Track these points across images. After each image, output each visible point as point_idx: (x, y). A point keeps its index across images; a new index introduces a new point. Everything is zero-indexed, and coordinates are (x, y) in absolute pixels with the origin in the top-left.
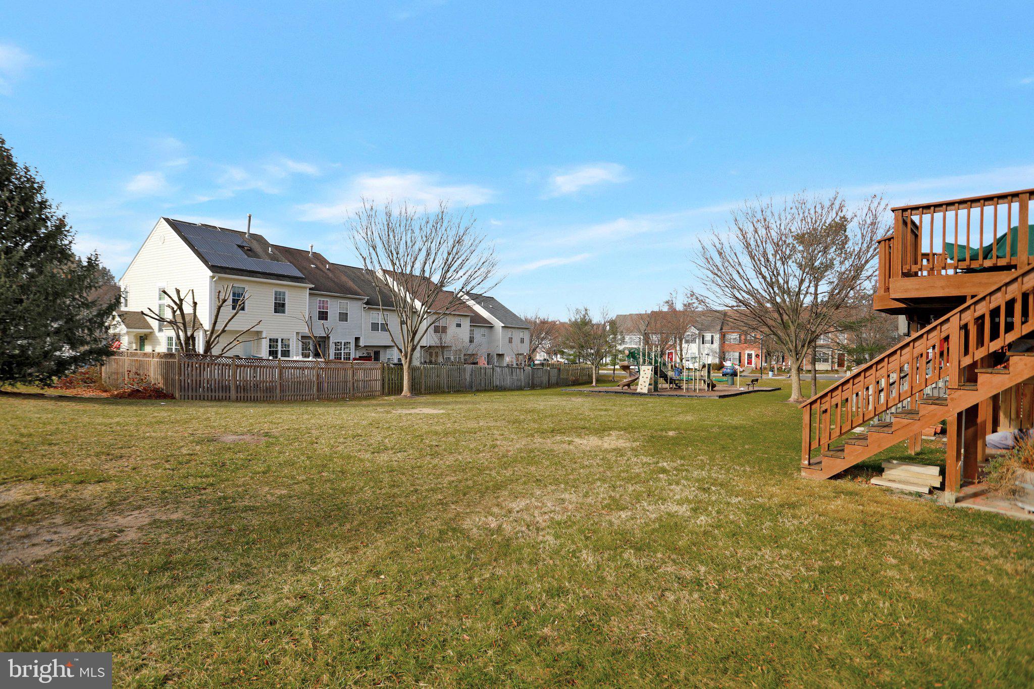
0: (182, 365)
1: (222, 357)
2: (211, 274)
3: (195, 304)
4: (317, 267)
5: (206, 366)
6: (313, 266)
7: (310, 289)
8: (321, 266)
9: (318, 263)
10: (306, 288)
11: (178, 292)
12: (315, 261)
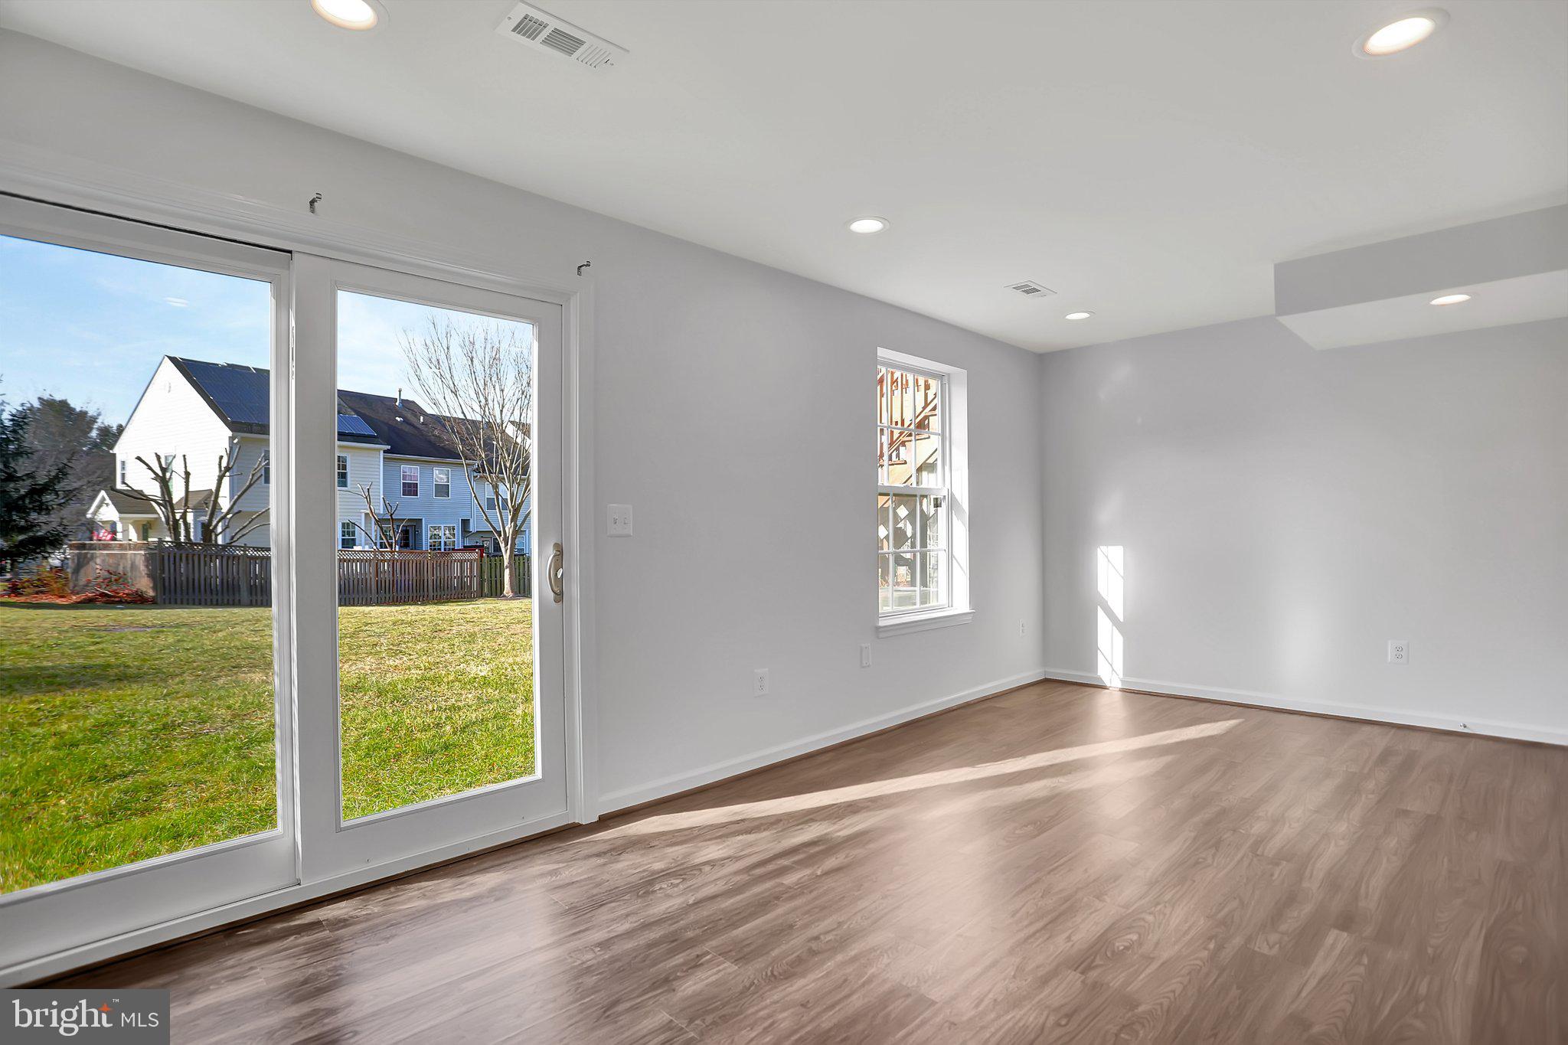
0: (166, 558)
1: (231, 547)
2: (230, 433)
3: (187, 474)
4: (406, 421)
5: (208, 559)
6: (398, 419)
7: (385, 452)
8: (412, 419)
9: (409, 415)
10: (379, 450)
11: (158, 457)
12: (404, 413)
